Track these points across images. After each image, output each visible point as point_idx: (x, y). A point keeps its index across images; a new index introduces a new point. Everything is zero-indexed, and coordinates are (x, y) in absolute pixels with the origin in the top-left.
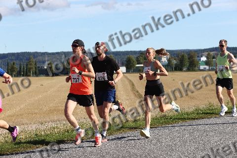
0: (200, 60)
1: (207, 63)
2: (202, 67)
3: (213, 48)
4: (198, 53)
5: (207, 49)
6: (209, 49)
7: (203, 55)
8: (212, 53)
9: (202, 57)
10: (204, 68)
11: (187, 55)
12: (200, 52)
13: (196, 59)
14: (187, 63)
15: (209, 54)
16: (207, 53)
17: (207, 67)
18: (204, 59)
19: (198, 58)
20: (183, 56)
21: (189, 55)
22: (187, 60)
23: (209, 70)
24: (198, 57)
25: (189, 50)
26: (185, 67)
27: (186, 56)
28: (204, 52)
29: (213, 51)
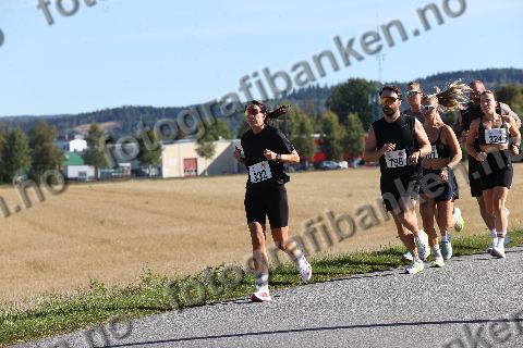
0: (67, 148)
1: (88, 158)
2: (73, 172)
3: (108, 111)
4: (61, 128)
5: (88, 115)
6: (94, 113)
7: (77, 133)
8: (103, 127)
9: (72, 138)
10: (81, 174)
11: (24, 136)
12: (65, 125)
13: (56, 145)
14: (26, 161)
15: (93, 131)
16: (88, 126)
17: (90, 171)
18: (78, 144)
19: (61, 144)
20: (12, 138)
21: (31, 133)
22: (27, 149)
23: (96, 179)
24: (61, 138)
25: (32, 117)
26: (21, 170)
27: (23, 138)
28: (78, 124)
29: (109, 119)
